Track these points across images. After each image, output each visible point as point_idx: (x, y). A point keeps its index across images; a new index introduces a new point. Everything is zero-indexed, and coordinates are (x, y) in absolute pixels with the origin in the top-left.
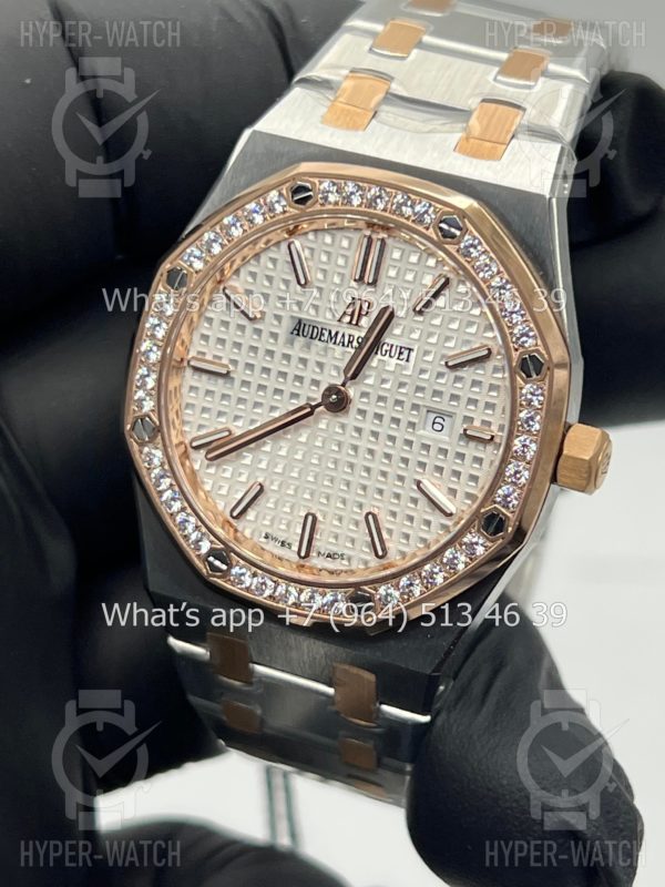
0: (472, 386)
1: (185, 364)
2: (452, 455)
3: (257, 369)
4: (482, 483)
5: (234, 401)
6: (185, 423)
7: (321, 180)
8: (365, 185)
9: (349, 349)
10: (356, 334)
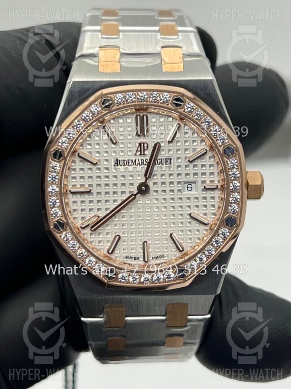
0: (202, 167)
1: (68, 192)
2: (200, 199)
3: (103, 185)
4: (217, 207)
5: (95, 202)
6: (75, 218)
7: (115, 95)
8: (135, 93)
9: (143, 166)
10: (144, 158)
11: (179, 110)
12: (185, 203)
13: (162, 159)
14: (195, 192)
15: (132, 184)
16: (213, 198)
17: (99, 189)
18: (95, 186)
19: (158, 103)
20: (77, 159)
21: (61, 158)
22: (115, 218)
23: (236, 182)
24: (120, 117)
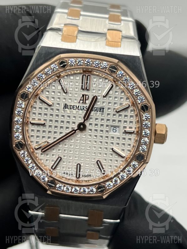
0: (125, 117)
1: (29, 123)
2: (121, 139)
3: (54, 121)
4: (132, 146)
5: (47, 132)
6: (31, 142)
7: (69, 59)
8: (83, 59)
9: (83, 111)
11: (113, 75)
12: (109, 141)
13: (97, 108)
14: (118, 133)
15: (74, 123)
16: (130, 139)
17: (51, 124)
18: (48, 121)
19: (99, 68)
20: (38, 101)
21: (27, 99)
22: (59, 145)
23: (147, 130)
24: (72, 75)
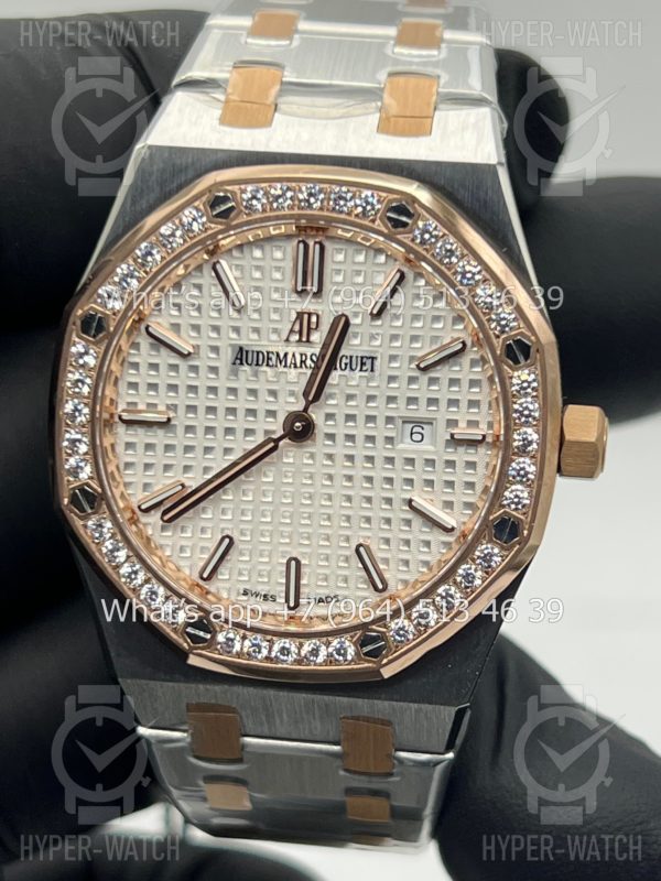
0: (450, 386)
1: (117, 419)
2: (439, 465)
3: (201, 411)
4: (479, 488)
5: (180, 450)
6: (128, 485)
7: (243, 187)
8: (294, 184)
9: (304, 370)
10: (309, 351)
11: (399, 237)
12: (400, 472)
13: (351, 357)
14: (431, 446)
15: (272, 413)
16: (471, 465)
17: (191, 419)
18: (181, 410)
19: (349, 214)
20: (144, 341)
21: (101, 335)
22: (225, 493)
23: (530, 430)
24: (259, 242)
